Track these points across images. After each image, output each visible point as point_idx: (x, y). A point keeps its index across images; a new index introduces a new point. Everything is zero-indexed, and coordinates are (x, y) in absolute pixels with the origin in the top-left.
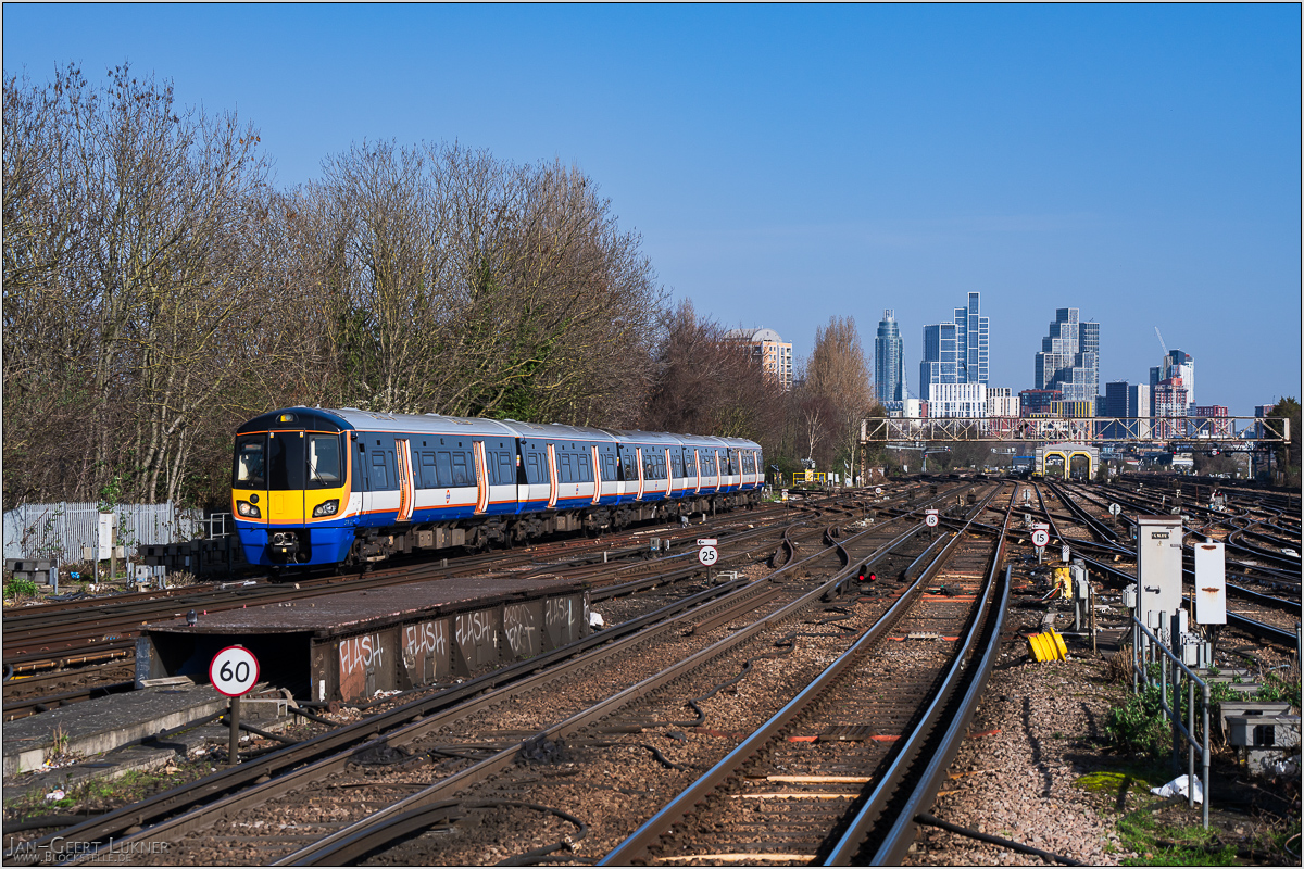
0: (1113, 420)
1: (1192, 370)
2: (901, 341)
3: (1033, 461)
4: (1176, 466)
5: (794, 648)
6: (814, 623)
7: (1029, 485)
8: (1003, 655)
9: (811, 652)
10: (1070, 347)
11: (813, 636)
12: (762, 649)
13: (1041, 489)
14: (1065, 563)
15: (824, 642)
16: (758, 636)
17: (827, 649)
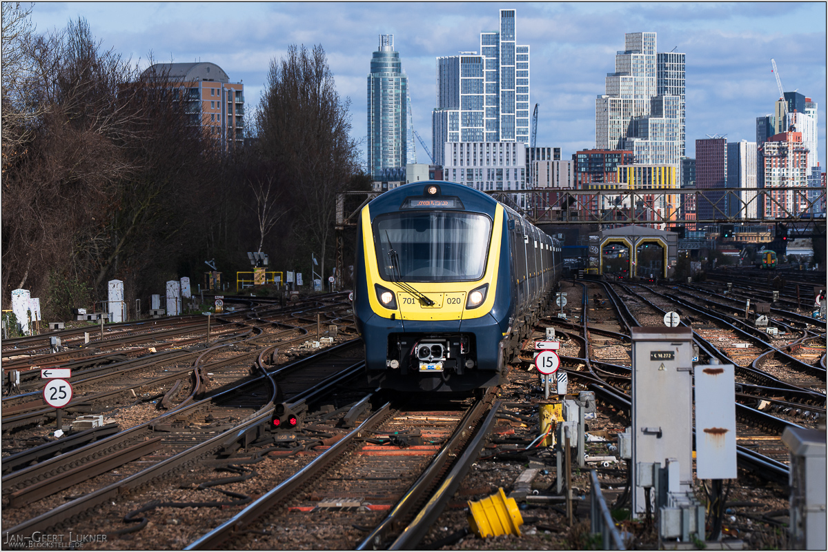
1: (815, 120)
2: (404, 80)
3: (586, 254)
4: (792, 258)
5: (146, 524)
6: (192, 489)
7: (574, 286)
8: (442, 529)
9: (170, 530)
10: (645, 88)
11: (182, 506)
12: (102, 526)
13: (592, 292)
14: (561, 397)
15: (195, 515)
16: (102, 507)
17: (197, 525)
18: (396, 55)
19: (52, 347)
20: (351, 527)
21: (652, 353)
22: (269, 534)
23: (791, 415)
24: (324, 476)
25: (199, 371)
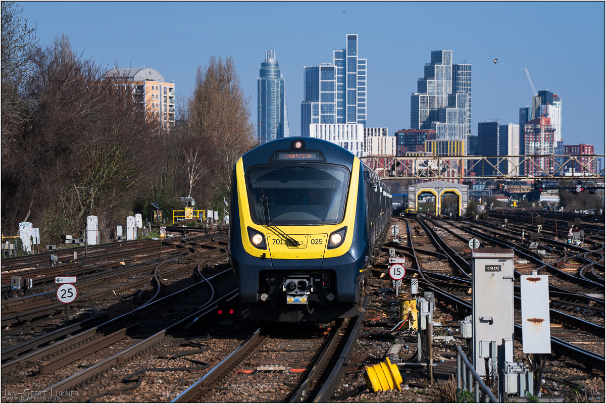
0: (480, 158)
1: (560, 110)
2: (282, 82)
3: (406, 199)
4: (544, 203)
5: (141, 384)
6: (167, 358)
7: (399, 221)
8: (344, 385)
9: (157, 387)
10: (444, 88)
11: (163, 371)
12: (108, 385)
13: (412, 225)
14: (414, 295)
15: (173, 377)
16: (107, 372)
17: (175, 383)
18: (277, 65)
19: (51, 261)
20: (282, 384)
21: (486, 266)
22: (226, 389)
23: (566, 310)
24: (257, 349)
25: (158, 277)
